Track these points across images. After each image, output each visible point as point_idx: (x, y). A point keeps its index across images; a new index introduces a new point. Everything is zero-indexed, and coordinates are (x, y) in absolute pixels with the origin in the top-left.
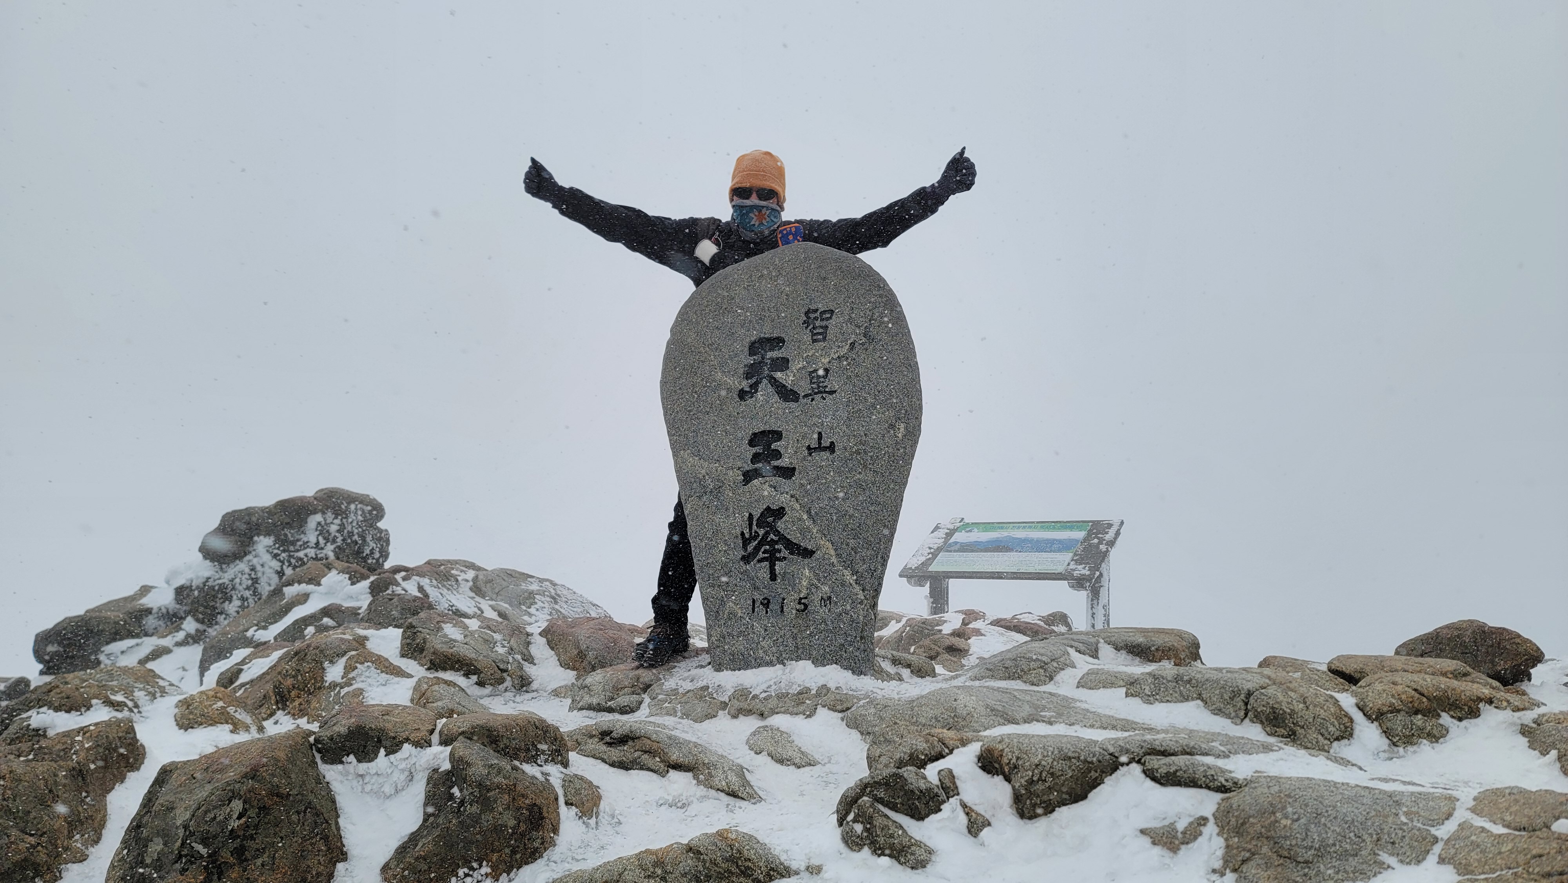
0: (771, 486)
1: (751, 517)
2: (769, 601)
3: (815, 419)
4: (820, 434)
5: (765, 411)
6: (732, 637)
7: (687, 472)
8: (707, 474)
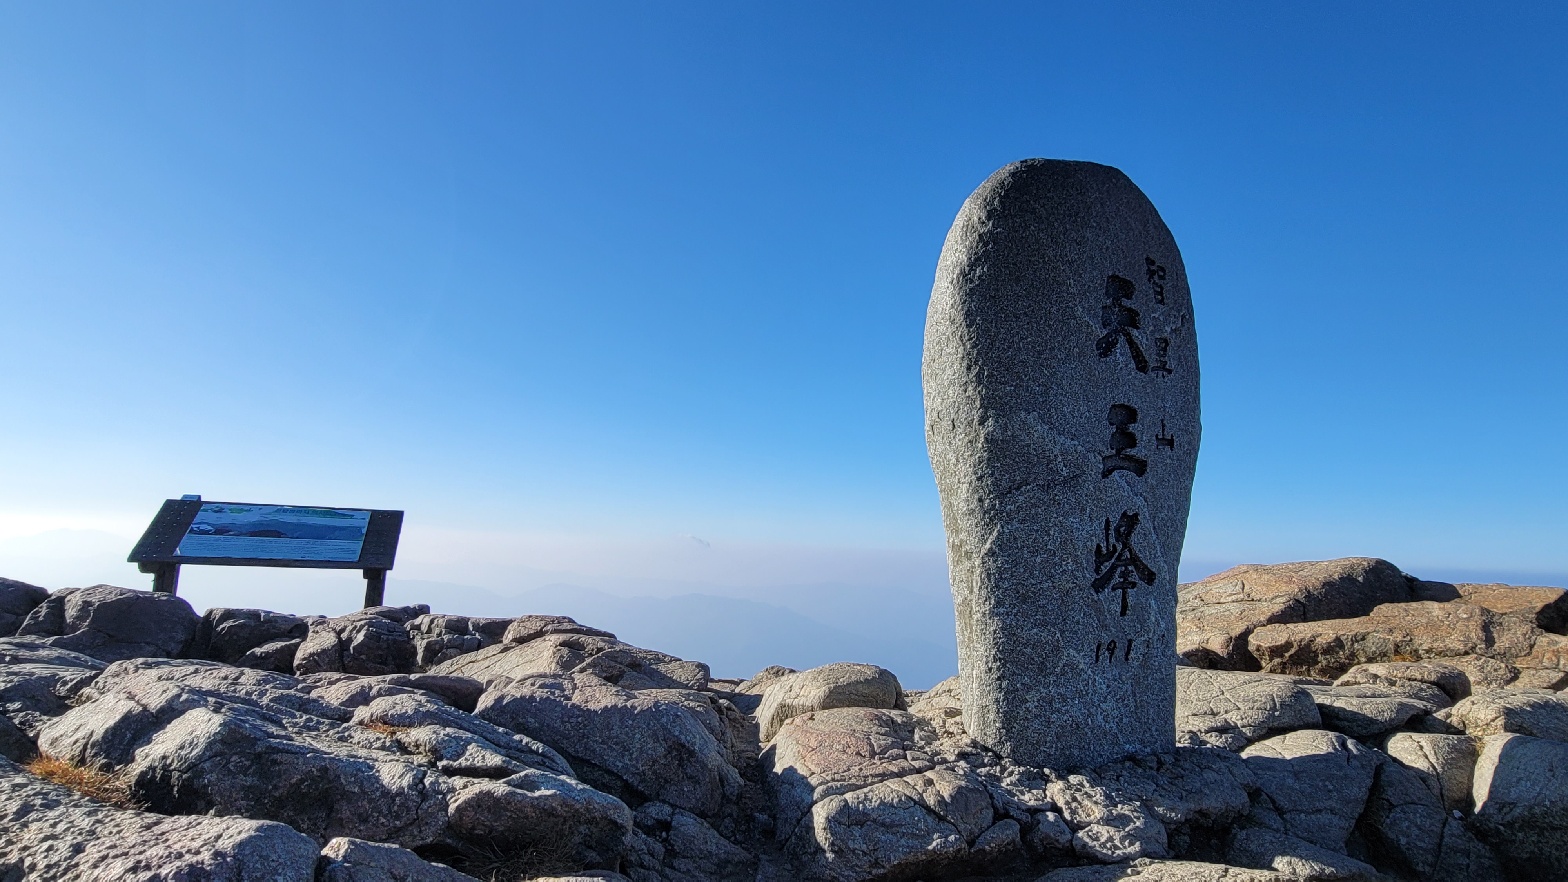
1: (1108, 524)
2: (1115, 645)
3: (1159, 402)
4: (1163, 424)
5: (1125, 377)
6: (1063, 699)
7: (1028, 446)
8: (1062, 455)
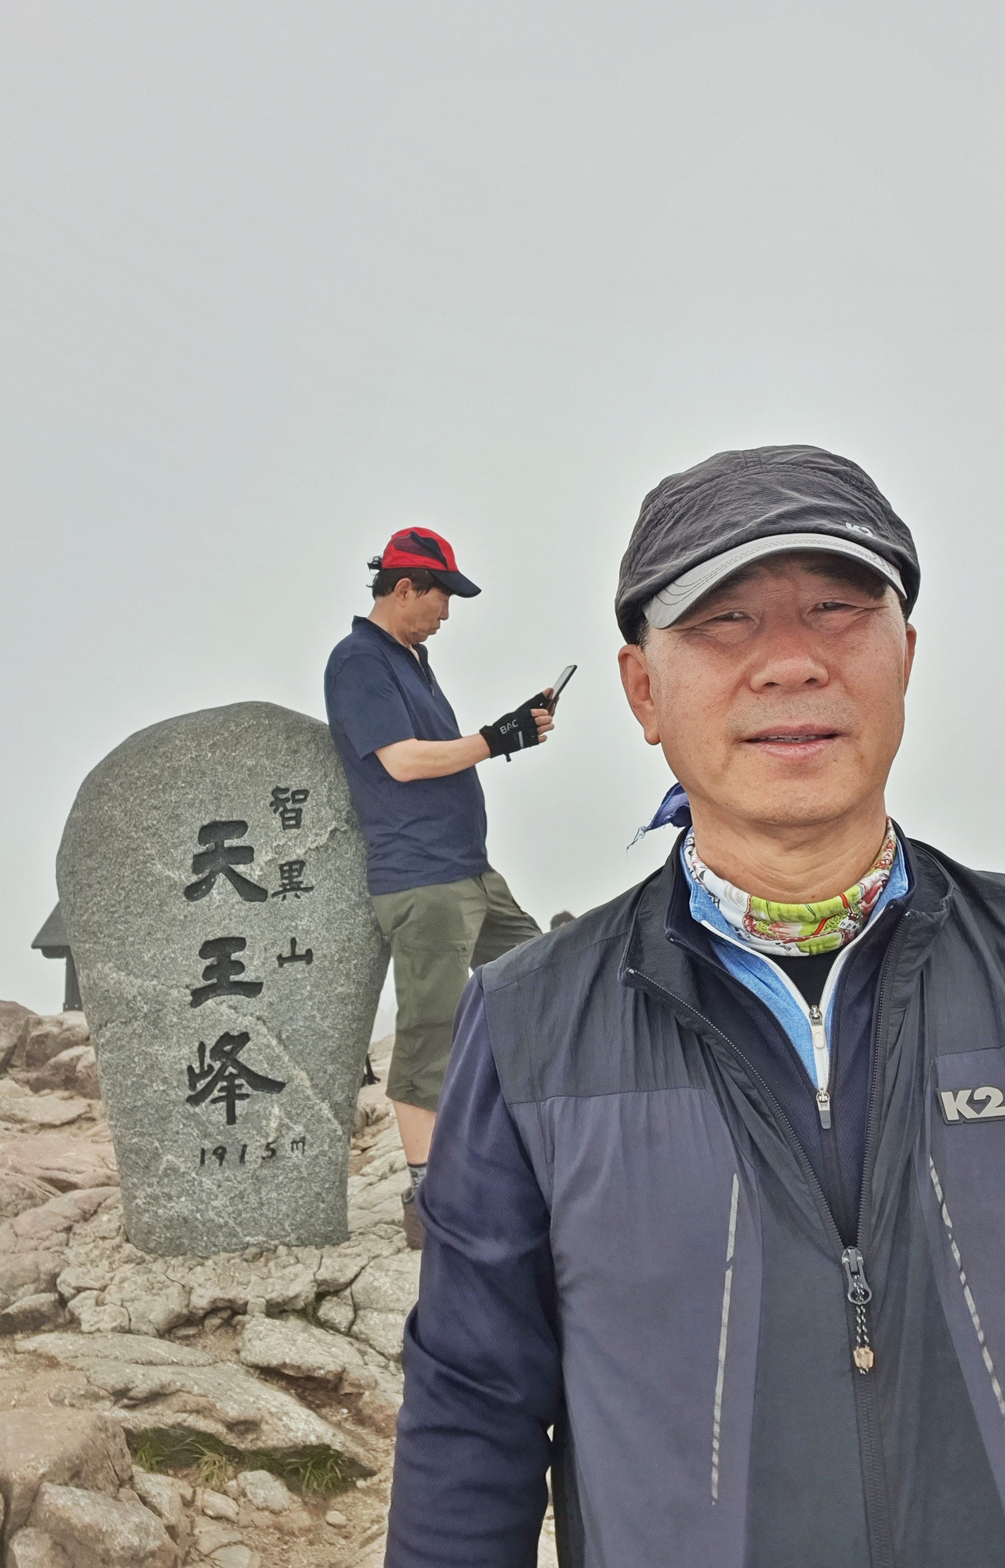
0: (230, 1007)
1: (202, 1046)
2: (224, 1150)
3: (286, 923)
4: (293, 942)
5: (223, 913)
6: (170, 1198)
7: (108, 991)
8: (140, 994)
